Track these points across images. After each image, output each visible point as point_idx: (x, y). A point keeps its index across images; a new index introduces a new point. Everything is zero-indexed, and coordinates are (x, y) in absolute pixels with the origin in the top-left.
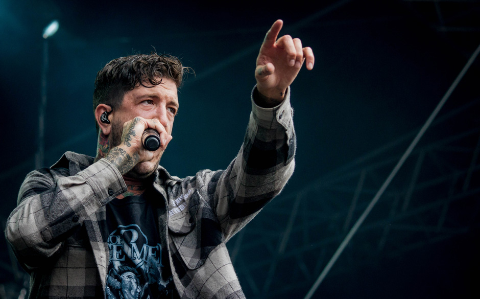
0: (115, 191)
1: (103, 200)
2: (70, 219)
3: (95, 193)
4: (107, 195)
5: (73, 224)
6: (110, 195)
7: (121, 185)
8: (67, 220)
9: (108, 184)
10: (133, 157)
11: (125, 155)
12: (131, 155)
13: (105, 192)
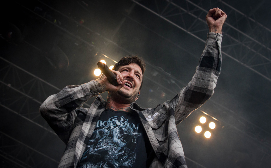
0: (94, 91)
1: (86, 93)
2: (69, 98)
3: (83, 89)
4: (89, 91)
5: (70, 100)
6: (91, 92)
7: (97, 88)
8: (68, 98)
9: (90, 87)
10: (102, 85)
11: (98, 83)
12: (101, 84)
13: (88, 90)
